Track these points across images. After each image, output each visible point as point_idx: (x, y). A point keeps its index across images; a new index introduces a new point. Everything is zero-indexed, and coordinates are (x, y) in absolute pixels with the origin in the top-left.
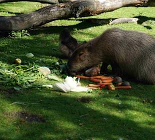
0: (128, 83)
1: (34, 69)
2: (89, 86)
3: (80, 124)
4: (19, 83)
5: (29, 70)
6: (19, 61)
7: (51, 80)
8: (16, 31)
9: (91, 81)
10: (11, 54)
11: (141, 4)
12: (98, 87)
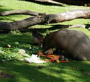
0: (67, 59)
1: (16, 51)
2: (45, 60)
3: (33, 80)
4: (5, 57)
5: (14, 51)
6: (9, 46)
7: (25, 56)
8: (13, 30)
9: (47, 58)
10: (7, 42)
11: (88, 17)
12: (50, 61)
